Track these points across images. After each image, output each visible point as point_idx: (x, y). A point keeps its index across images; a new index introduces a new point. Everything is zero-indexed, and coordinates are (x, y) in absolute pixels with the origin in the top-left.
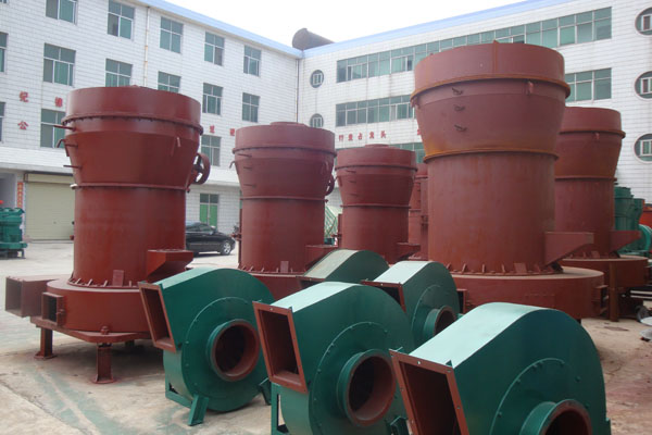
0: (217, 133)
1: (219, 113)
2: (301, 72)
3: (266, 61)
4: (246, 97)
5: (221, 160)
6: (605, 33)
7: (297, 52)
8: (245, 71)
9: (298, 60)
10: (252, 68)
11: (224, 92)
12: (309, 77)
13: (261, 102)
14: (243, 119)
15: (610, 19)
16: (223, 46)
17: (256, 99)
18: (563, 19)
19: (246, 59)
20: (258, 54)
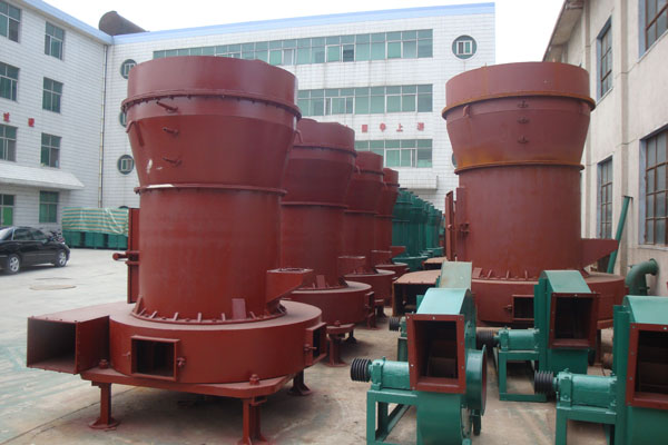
0: (12, 122)
1: (14, 99)
2: (110, 60)
3: (71, 43)
4: (47, 82)
5: (17, 155)
6: (426, 51)
7: (104, 37)
8: (47, 53)
9: (106, 46)
10: (55, 49)
11: (22, 75)
12: (119, 67)
13: (65, 90)
14: (44, 107)
15: (431, 40)
16: (19, 18)
17: (58, 86)
18: (390, 34)
19: (47, 38)
20: (62, 34)
